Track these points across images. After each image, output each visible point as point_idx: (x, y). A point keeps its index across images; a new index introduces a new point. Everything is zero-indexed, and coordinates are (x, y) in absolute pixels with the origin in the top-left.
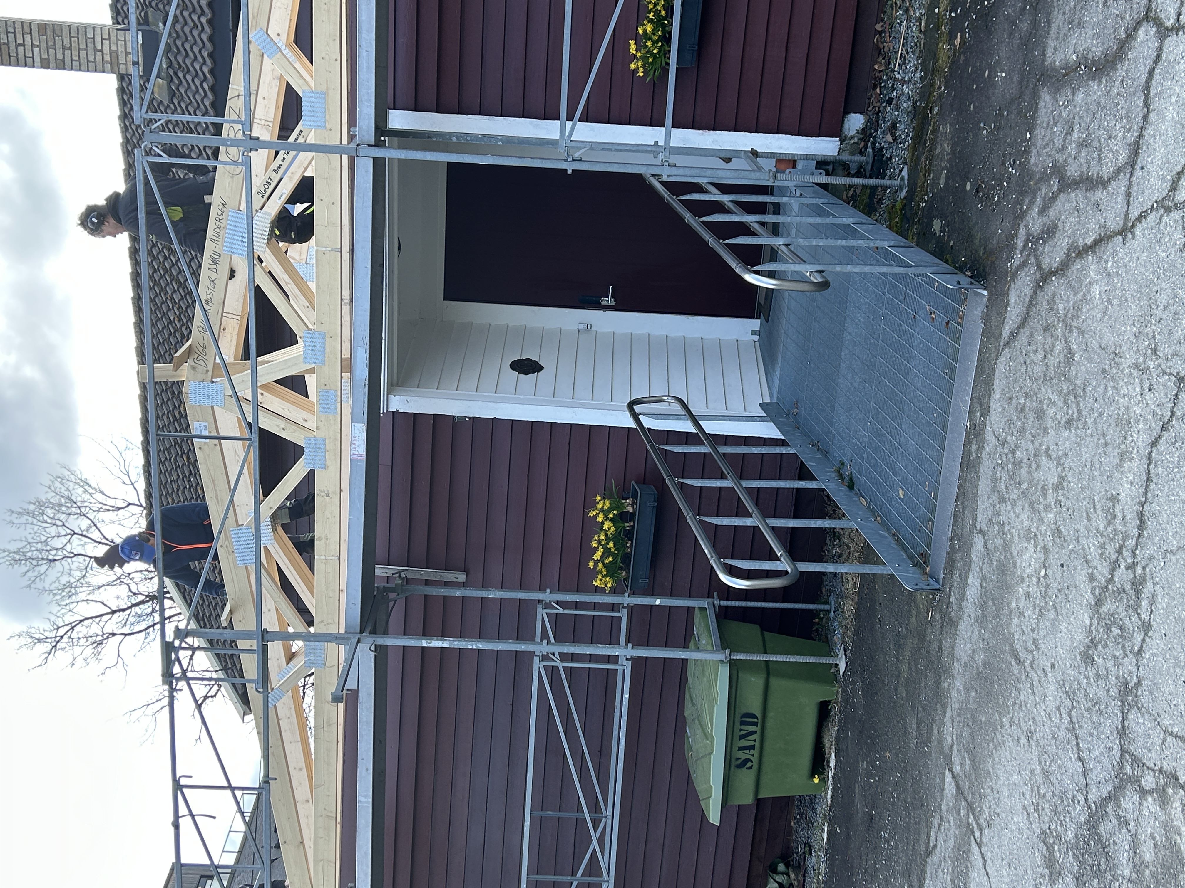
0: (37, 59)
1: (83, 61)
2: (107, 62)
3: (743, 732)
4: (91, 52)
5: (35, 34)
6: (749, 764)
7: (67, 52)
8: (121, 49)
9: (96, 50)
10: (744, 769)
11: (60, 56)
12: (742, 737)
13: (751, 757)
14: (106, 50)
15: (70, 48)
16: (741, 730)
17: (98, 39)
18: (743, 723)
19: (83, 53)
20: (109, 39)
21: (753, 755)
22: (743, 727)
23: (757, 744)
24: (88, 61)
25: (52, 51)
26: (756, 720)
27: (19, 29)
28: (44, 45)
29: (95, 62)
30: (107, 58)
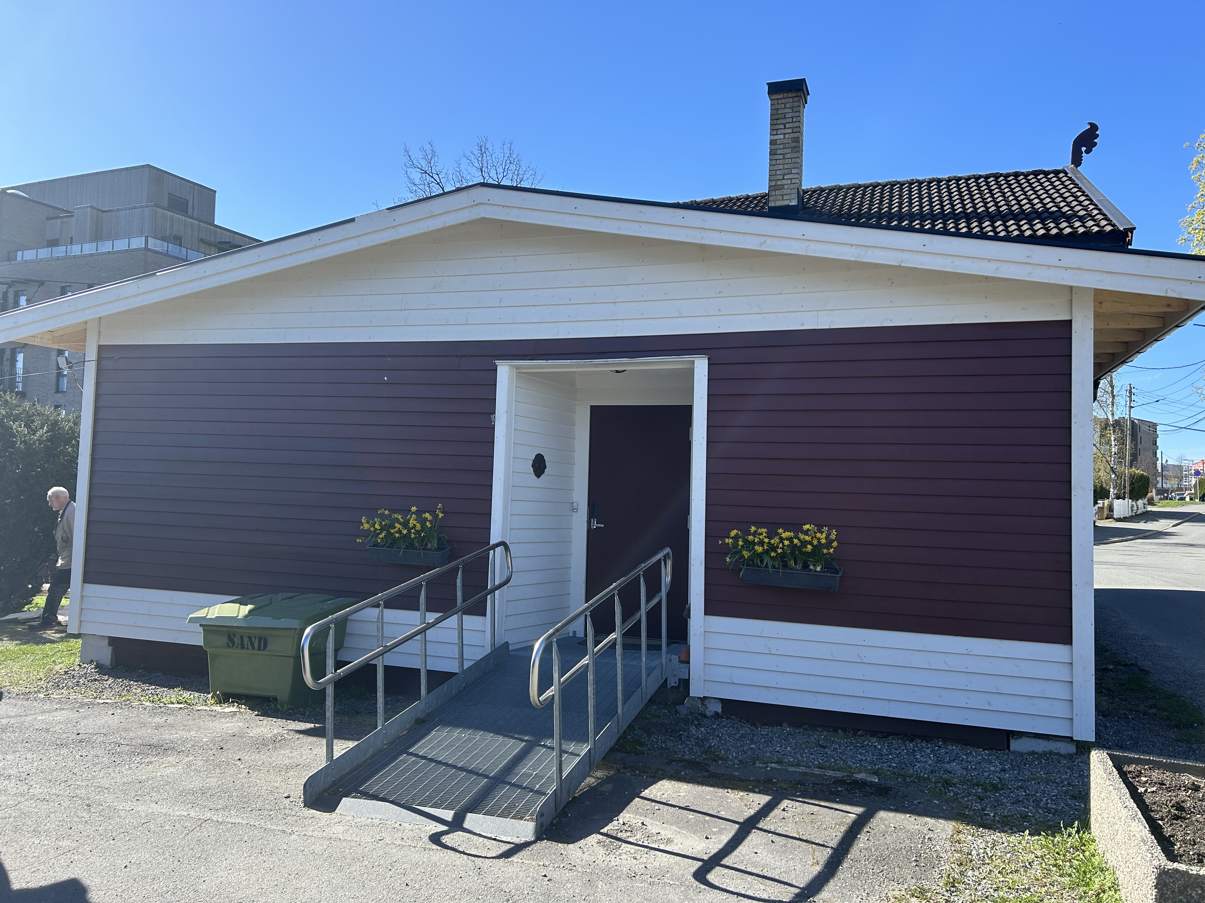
0: (776, 137)
2: (776, 183)
4: (782, 172)
5: (792, 135)
6: (231, 645)
7: (781, 157)
8: (785, 192)
9: (784, 175)
11: (779, 152)
12: (250, 638)
13: (236, 646)
14: (784, 182)
15: (784, 158)
16: (255, 637)
17: (791, 176)
18: (260, 639)
19: (781, 167)
20: (791, 183)
22: (257, 639)
24: (776, 170)
25: (781, 146)
27: (795, 125)
28: (786, 141)
29: (776, 175)
30: (779, 183)
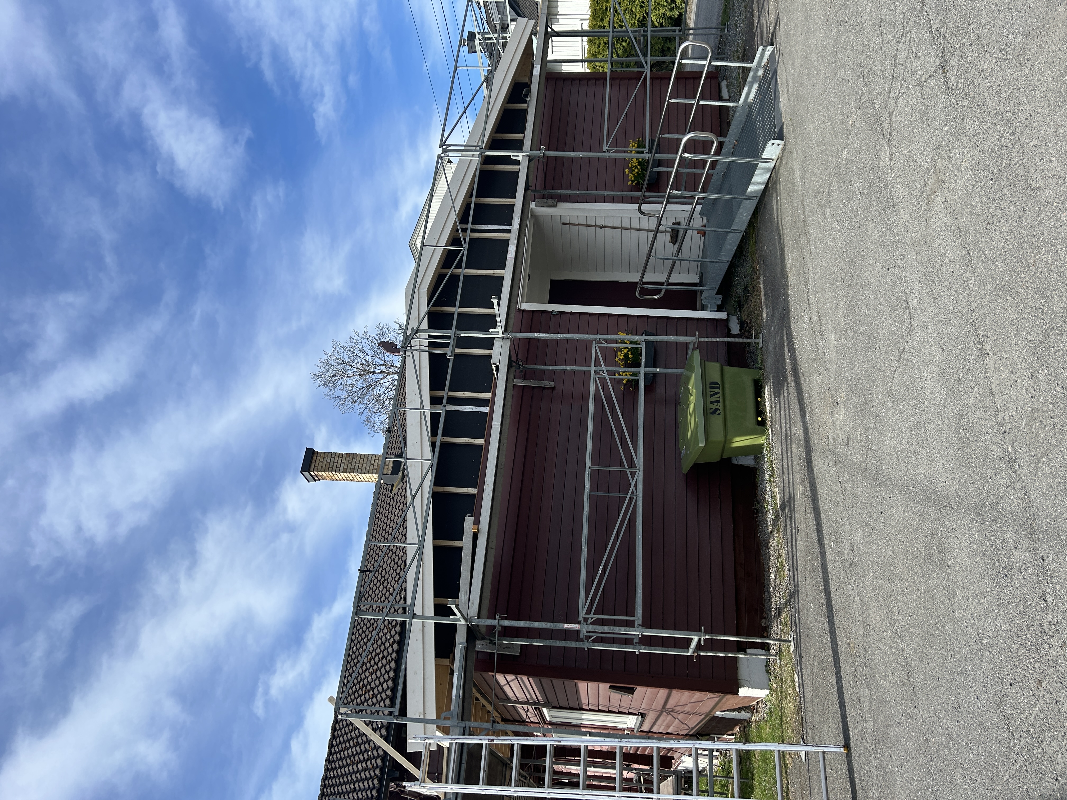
0: (342, 468)
1: (364, 468)
2: (375, 469)
3: (712, 393)
4: (368, 465)
5: (344, 458)
6: (718, 412)
7: (357, 465)
9: (371, 464)
10: (716, 415)
11: (353, 467)
12: (712, 396)
13: (719, 408)
14: (376, 464)
15: (359, 464)
16: (710, 392)
17: (373, 459)
18: (711, 388)
19: (364, 466)
20: (378, 459)
21: (720, 406)
22: (712, 390)
23: (721, 400)
24: (366, 469)
25: (350, 465)
26: (718, 386)
28: (347, 462)
29: (369, 469)
30: (375, 467)
